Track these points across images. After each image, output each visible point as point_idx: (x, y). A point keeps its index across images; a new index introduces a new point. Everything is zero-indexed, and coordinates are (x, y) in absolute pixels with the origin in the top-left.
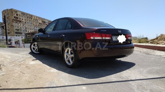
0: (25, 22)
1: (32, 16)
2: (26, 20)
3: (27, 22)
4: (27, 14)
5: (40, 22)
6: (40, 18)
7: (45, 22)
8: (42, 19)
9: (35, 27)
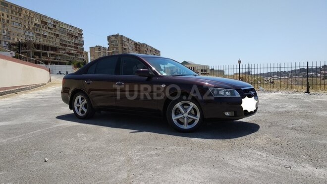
0: (8, 21)
1: (21, 9)
2: (10, 17)
3: (12, 20)
4: (12, 5)
5: (37, 22)
6: (36, 14)
7: (46, 23)
8: (40, 15)
9: (27, 32)
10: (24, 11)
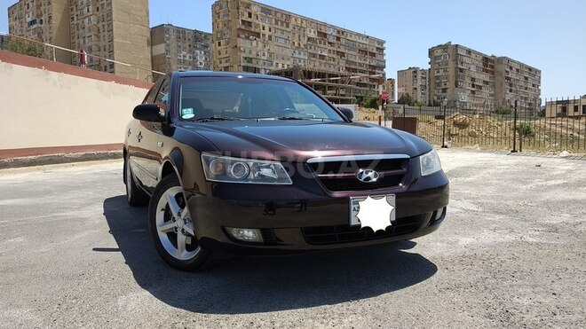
0: (270, 37)
1: (289, 16)
2: (273, 30)
3: (276, 35)
4: (277, 11)
5: (312, 35)
6: (311, 22)
7: (325, 35)
8: (318, 23)
9: (297, 52)
10: (293, 19)
